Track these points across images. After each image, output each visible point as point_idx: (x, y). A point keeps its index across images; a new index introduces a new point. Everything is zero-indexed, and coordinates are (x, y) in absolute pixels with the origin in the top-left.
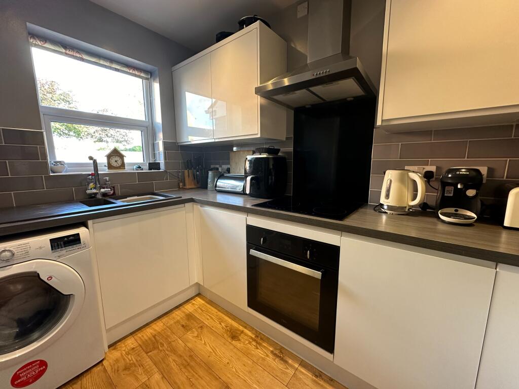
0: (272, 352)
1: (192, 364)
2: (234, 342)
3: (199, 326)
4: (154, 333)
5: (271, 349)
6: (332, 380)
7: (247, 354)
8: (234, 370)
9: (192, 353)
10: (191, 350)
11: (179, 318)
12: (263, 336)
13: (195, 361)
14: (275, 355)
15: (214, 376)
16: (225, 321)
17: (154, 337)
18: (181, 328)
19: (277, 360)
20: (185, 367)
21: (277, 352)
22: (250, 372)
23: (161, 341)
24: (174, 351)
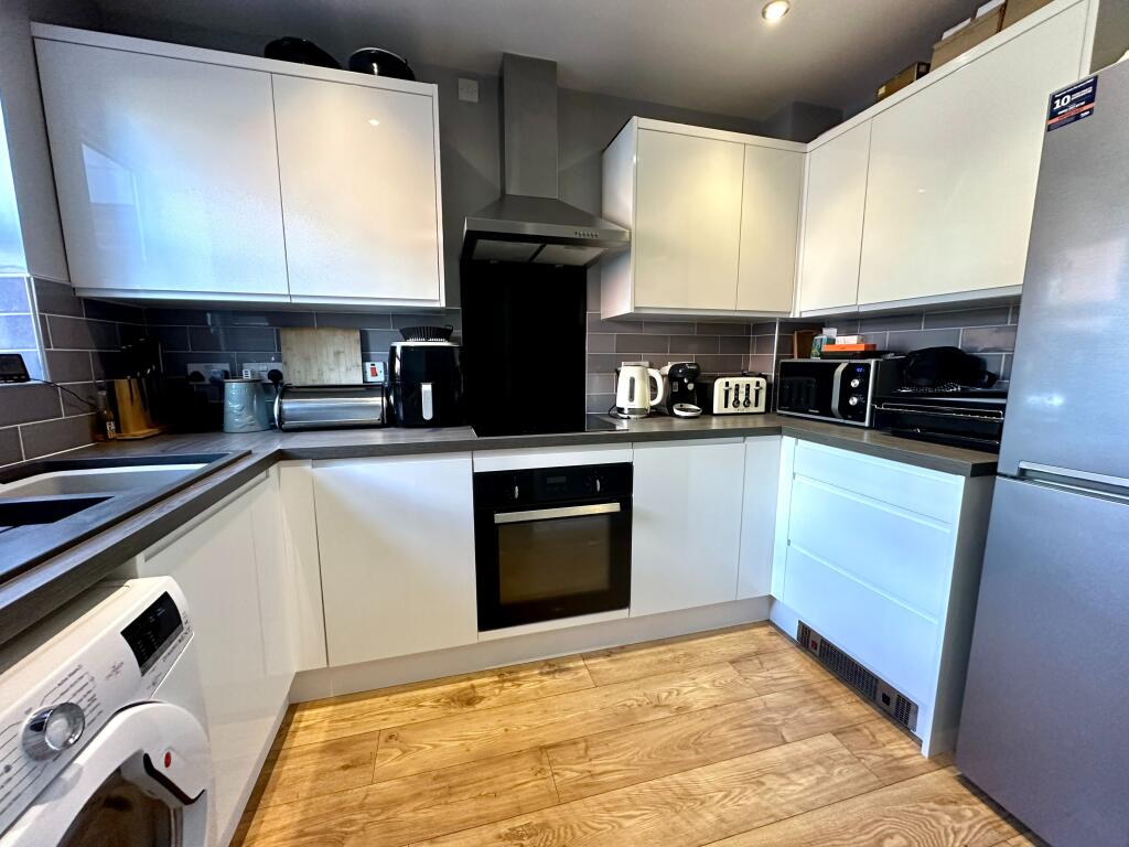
0: (541, 674)
1: (455, 780)
2: (478, 706)
3: (382, 739)
4: (291, 832)
5: (537, 672)
6: (622, 647)
7: (516, 701)
8: (524, 728)
9: (434, 774)
10: (421, 774)
11: (312, 769)
12: (507, 670)
13: (454, 774)
14: (548, 673)
15: (509, 758)
16: (424, 698)
17: (301, 834)
18: (347, 772)
19: (557, 675)
20: (450, 795)
21: (547, 669)
22: (546, 711)
23: (333, 823)
24: (394, 803)
